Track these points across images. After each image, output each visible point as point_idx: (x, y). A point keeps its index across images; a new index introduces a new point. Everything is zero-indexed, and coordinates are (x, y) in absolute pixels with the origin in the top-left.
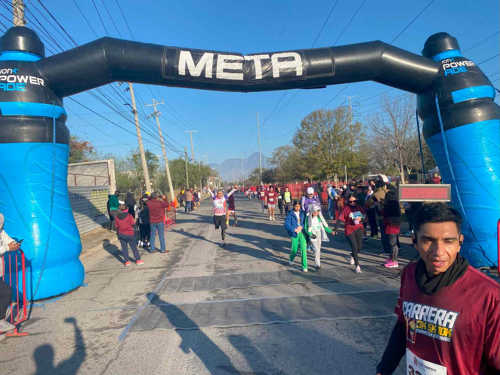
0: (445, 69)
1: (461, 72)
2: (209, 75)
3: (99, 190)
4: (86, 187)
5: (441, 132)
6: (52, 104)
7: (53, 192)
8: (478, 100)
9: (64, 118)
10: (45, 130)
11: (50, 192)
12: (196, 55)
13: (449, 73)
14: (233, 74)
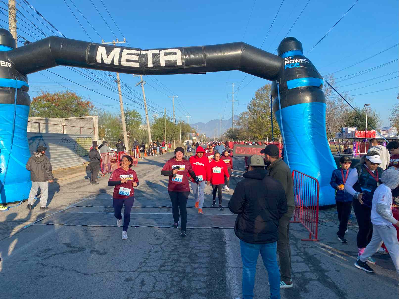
0: (285, 64)
1: (295, 67)
2: (116, 63)
3: (84, 138)
4: (72, 135)
5: (279, 109)
6: (15, 79)
7: (13, 136)
8: (305, 88)
9: (25, 88)
10: (9, 96)
11: (11, 136)
12: (109, 49)
13: (288, 67)
14: (133, 63)
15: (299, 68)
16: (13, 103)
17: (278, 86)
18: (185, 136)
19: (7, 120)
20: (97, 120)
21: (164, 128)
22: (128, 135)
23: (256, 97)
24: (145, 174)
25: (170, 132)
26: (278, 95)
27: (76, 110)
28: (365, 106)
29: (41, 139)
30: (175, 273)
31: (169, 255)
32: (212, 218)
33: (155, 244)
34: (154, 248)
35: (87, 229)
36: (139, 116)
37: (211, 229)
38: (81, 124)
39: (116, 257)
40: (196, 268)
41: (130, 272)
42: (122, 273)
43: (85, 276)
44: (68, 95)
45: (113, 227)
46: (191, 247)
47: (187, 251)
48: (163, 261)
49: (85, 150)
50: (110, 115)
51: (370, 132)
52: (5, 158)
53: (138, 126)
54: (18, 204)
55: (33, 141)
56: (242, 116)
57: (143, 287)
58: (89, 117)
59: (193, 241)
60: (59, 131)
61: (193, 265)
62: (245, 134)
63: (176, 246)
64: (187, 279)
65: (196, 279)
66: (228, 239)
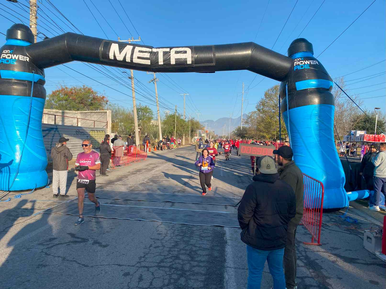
0: (295, 65)
1: (305, 68)
2: (128, 60)
3: (97, 131)
4: (86, 128)
5: (287, 110)
6: (33, 73)
7: (28, 127)
8: (314, 90)
9: (42, 82)
10: (26, 88)
11: (26, 126)
12: (122, 46)
13: (297, 68)
14: (144, 60)
15: (308, 69)
16: (29, 95)
17: (287, 87)
18: (194, 133)
19: (23, 111)
20: (111, 114)
21: (174, 125)
22: (139, 130)
23: (266, 97)
24: (153, 168)
25: (180, 128)
26: (286, 96)
27: (92, 104)
28: (376, 109)
29: (56, 131)
30: (174, 270)
31: (169, 251)
32: (215, 216)
33: (156, 239)
34: (155, 243)
35: (92, 220)
36: (151, 112)
37: (213, 227)
38: (95, 117)
39: (117, 250)
40: (194, 266)
41: (129, 266)
42: (121, 267)
43: (85, 268)
44: (84, 89)
45: (117, 220)
46: (191, 244)
47: (187, 248)
48: (163, 257)
49: (98, 142)
50: (124, 111)
51: (379, 136)
52: (20, 148)
53: (150, 122)
54: (31, 192)
55: (49, 132)
56: (251, 115)
57: (141, 283)
58: (102, 111)
59: (194, 238)
60: (75, 124)
61: (192, 263)
62: (253, 133)
63: (177, 242)
64: (185, 277)
65: (193, 278)
66: (229, 239)
